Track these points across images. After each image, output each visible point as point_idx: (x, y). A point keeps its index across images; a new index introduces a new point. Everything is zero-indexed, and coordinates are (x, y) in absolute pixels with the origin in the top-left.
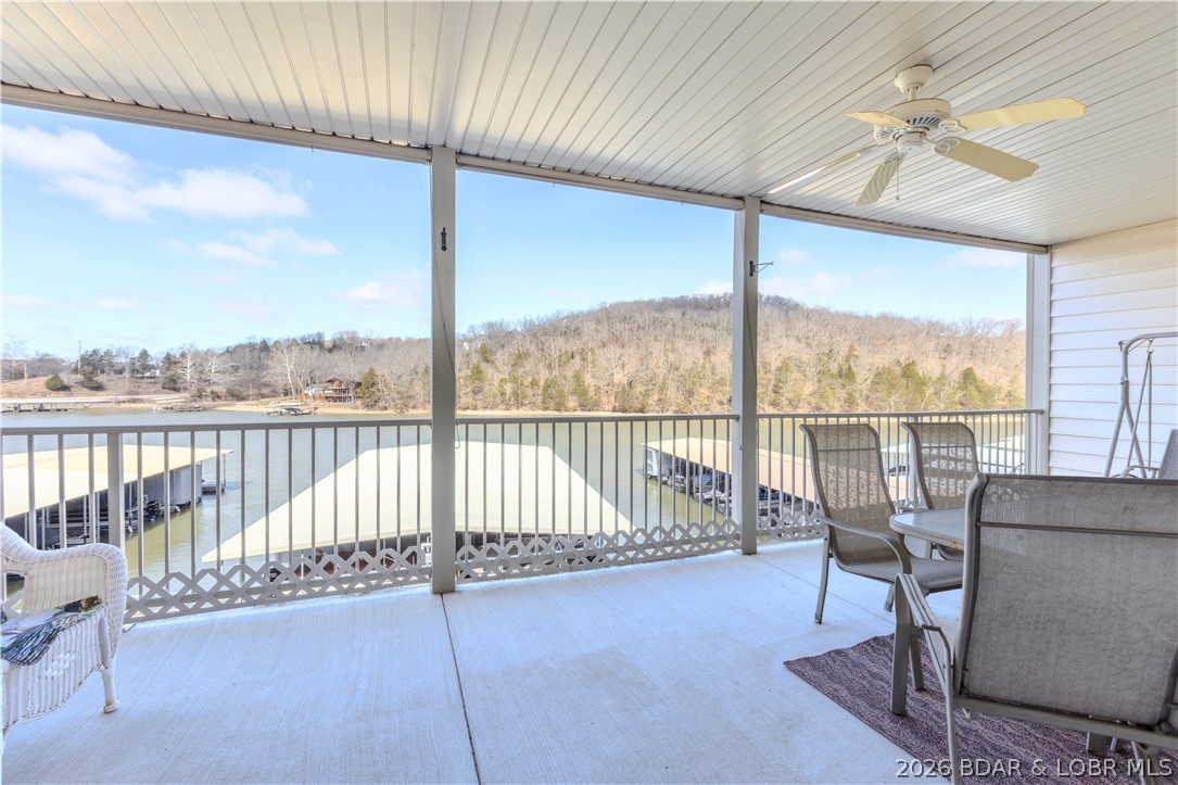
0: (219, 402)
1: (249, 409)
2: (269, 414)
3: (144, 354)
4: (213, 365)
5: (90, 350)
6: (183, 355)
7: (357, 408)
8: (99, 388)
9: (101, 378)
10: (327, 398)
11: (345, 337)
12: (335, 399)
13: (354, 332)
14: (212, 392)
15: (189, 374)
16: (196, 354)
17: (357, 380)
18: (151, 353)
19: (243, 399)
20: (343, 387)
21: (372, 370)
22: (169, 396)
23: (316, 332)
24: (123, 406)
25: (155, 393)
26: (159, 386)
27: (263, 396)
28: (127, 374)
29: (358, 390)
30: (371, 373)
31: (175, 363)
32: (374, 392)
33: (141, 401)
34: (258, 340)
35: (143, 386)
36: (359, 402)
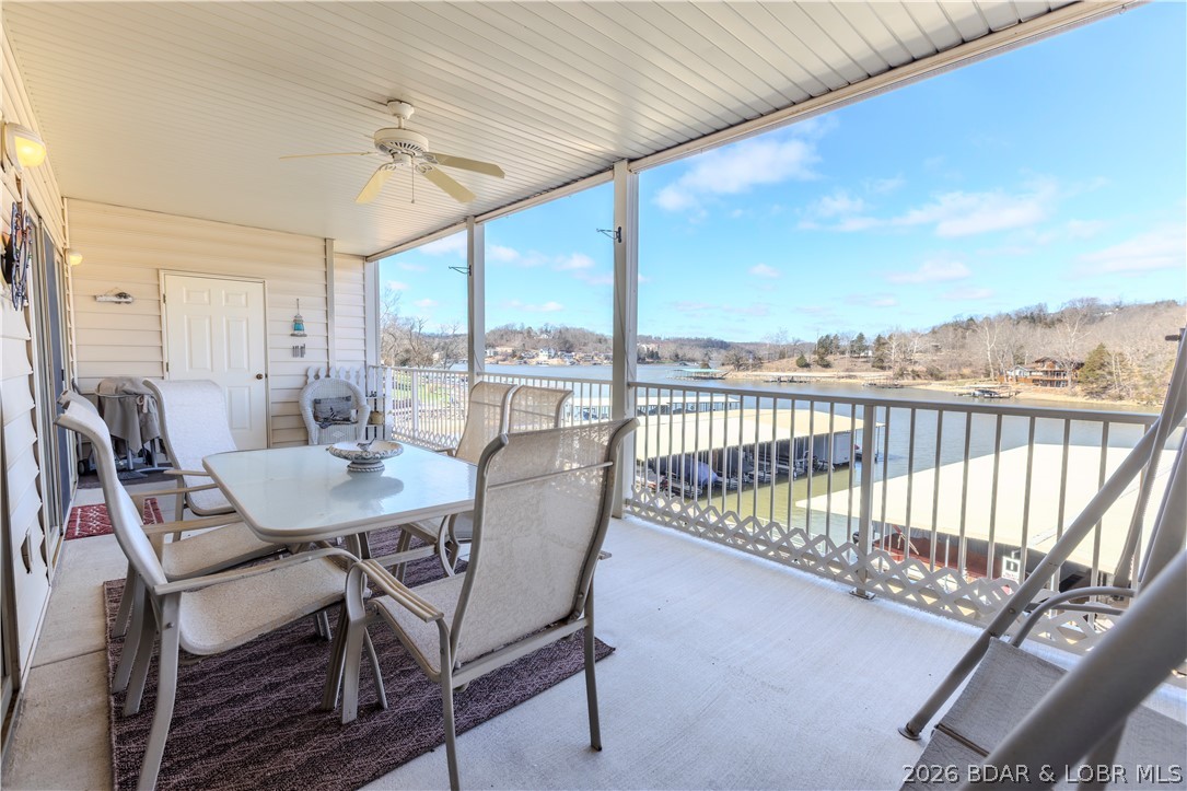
0: (919, 381)
1: (944, 389)
2: (961, 395)
3: (861, 337)
4: (916, 344)
5: (824, 335)
6: (890, 338)
7: (1075, 395)
8: (827, 366)
9: (830, 358)
10: (1034, 381)
11: (1078, 305)
12: (1045, 383)
13: (1093, 299)
14: (913, 371)
15: (894, 355)
16: (903, 335)
17: (1077, 359)
18: (866, 336)
19: (942, 379)
20: (1057, 369)
21: (1102, 346)
22: (876, 374)
23: (1036, 304)
24: (842, 380)
25: (866, 370)
26: (870, 365)
27: (963, 376)
28: (847, 355)
29: (1078, 372)
30: (1101, 350)
31: (884, 344)
32: (1103, 376)
33: (855, 377)
34: (965, 318)
35: (858, 364)
36: (1078, 388)
